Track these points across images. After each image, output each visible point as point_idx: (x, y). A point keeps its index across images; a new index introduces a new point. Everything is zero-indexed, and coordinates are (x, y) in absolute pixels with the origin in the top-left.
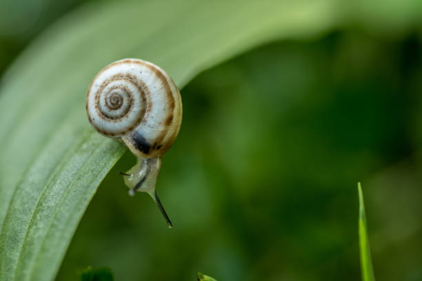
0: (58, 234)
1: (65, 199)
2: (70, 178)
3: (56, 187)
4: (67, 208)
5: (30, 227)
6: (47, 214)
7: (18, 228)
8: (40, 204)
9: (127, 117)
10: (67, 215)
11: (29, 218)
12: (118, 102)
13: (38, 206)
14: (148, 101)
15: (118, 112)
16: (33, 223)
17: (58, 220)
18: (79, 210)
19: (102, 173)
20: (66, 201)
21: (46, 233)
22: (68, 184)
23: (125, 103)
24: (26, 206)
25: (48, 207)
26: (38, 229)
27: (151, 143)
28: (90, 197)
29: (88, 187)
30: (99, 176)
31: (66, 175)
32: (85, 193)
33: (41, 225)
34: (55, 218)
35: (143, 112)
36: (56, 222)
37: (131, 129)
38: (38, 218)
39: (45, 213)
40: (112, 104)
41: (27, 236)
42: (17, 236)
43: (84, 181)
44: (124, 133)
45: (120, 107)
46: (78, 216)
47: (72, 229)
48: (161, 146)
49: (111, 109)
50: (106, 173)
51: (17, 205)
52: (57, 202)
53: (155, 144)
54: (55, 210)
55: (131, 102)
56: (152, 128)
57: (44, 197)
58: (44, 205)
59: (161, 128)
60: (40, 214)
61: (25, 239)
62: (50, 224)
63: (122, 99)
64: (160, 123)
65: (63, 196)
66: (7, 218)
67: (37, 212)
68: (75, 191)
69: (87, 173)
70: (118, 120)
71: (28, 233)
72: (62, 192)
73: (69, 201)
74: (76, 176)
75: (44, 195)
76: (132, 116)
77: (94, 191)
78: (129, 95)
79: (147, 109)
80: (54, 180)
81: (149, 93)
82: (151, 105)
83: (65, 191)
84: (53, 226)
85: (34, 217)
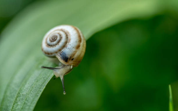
0: (27, 107)
1: (31, 91)
2: (33, 81)
3: (27, 86)
4: (31, 95)
5: (14, 104)
6: (22, 98)
7: (8, 105)
8: (19, 93)
9: (59, 45)
10: (32, 98)
11: (13, 100)
12: (55, 38)
13: (18, 94)
14: (69, 38)
15: (55, 43)
16: (16, 102)
17: (28, 101)
18: (37, 96)
19: (48, 79)
20: (32, 92)
21: (21, 107)
22: (32, 84)
23: (58, 38)
24: (12, 94)
25: (23, 95)
26: (18, 105)
27: (69, 57)
28: (42, 90)
29: (42, 85)
30: (47, 80)
31: (31, 80)
32: (40, 88)
33: (19, 103)
34: (26, 100)
35: (66, 43)
36: (26, 102)
37: (60, 50)
38: (18, 100)
39: (21, 98)
40: (52, 39)
41: (13, 108)
42: (8, 108)
43: (40, 83)
44: (56, 52)
45: (55, 40)
46: (37, 99)
47: (34, 105)
48: (74, 59)
49: (51, 41)
50: (50, 79)
51: (8, 94)
52: (27, 92)
53: (71, 57)
54: (26, 96)
55: (61, 38)
56: (69, 49)
57: (21, 90)
58: (21, 94)
59: (74, 50)
60: (19, 98)
61: (12, 110)
62: (24, 103)
63: (57, 37)
64: (74, 48)
65: (30, 90)
66: (3, 100)
67: (17, 97)
68: (36, 87)
69: (41, 79)
70: (54, 47)
71: (13, 107)
72: (29, 88)
73: (33, 92)
74: (36, 81)
75: (21, 89)
76: (61, 44)
77: (45, 87)
78: (60, 35)
79: (68, 41)
80: (26, 82)
81: (70, 35)
82: (70, 40)
83: (31, 87)
84: (25, 103)
85: (16, 99)
